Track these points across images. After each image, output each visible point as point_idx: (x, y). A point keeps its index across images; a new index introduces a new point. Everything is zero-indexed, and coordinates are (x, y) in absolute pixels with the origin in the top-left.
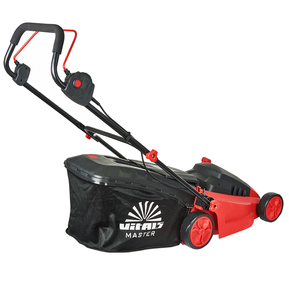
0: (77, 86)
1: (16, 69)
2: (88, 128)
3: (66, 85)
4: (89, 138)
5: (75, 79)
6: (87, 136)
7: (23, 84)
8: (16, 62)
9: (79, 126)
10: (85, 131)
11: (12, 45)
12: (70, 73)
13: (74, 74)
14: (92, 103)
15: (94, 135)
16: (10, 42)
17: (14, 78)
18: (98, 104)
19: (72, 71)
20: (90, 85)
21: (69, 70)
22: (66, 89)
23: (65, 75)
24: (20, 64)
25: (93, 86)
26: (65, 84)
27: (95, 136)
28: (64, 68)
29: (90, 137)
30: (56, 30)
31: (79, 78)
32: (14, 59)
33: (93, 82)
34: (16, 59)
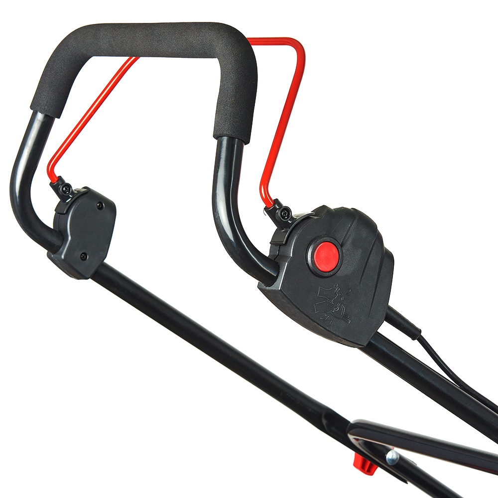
0: (323, 267)
1: (60, 213)
2: (364, 428)
3: (277, 268)
4: (369, 471)
5: (314, 241)
6: (360, 463)
7: (91, 272)
8: (58, 185)
9: (324, 422)
10: (353, 441)
11: (40, 116)
12: (292, 218)
13: (307, 218)
14: (387, 330)
15: (390, 456)
16: (32, 107)
17: (53, 250)
18: (414, 333)
19: (300, 208)
20: (374, 260)
21: (284, 204)
22: (278, 285)
23: (271, 228)
24: (73, 193)
25: (388, 258)
26: (274, 261)
27: (392, 460)
28: (266, 198)
29: (371, 466)
30: (220, 44)
31: (328, 235)
32: (51, 173)
33: (388, 244)
34: (58, 171)
